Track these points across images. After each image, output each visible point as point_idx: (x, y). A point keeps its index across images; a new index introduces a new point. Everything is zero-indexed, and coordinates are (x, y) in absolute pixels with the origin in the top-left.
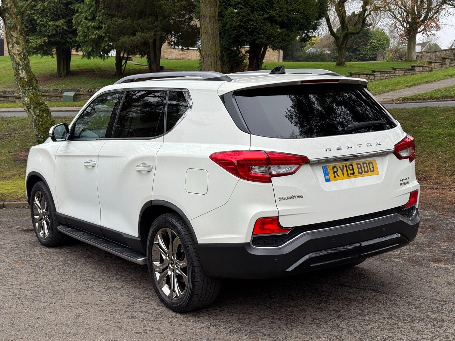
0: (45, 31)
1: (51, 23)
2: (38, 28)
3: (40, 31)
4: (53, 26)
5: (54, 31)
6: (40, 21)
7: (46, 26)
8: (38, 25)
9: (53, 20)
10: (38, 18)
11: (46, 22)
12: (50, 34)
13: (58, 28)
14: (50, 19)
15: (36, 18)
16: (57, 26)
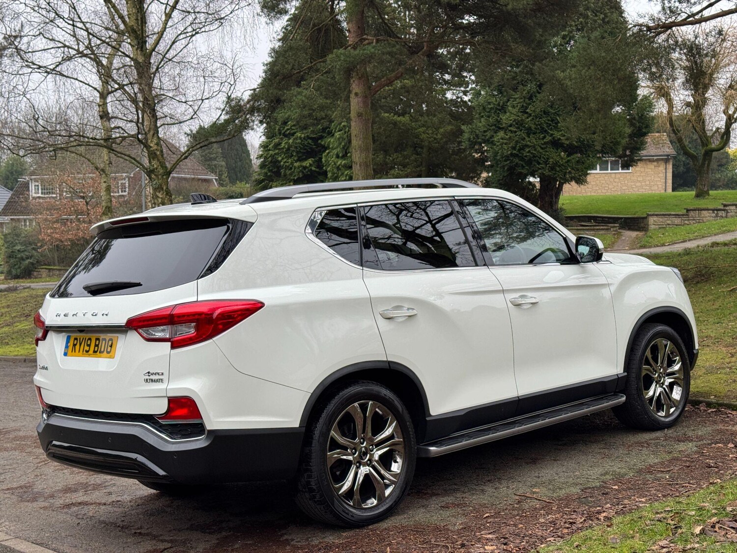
0: (291, 174)
1: (296, 164)
2: (282, 171)
3: (285, 175)
4: (299, 167)
5: (301, 174)
6: (285, 162)
7: (291, 168)
8: (282, 167)
9: (300, 160)
10: (283, 159)
11: (292, 163)
12: (296, 178)
13: (305, 170)
14: (296, 159)
15: (280, 159)
16: (305, 168)
